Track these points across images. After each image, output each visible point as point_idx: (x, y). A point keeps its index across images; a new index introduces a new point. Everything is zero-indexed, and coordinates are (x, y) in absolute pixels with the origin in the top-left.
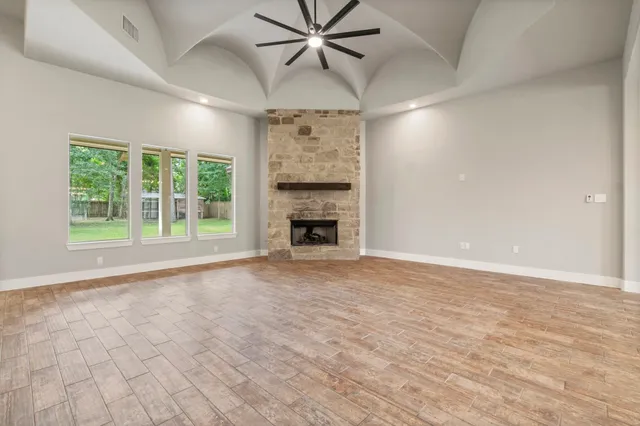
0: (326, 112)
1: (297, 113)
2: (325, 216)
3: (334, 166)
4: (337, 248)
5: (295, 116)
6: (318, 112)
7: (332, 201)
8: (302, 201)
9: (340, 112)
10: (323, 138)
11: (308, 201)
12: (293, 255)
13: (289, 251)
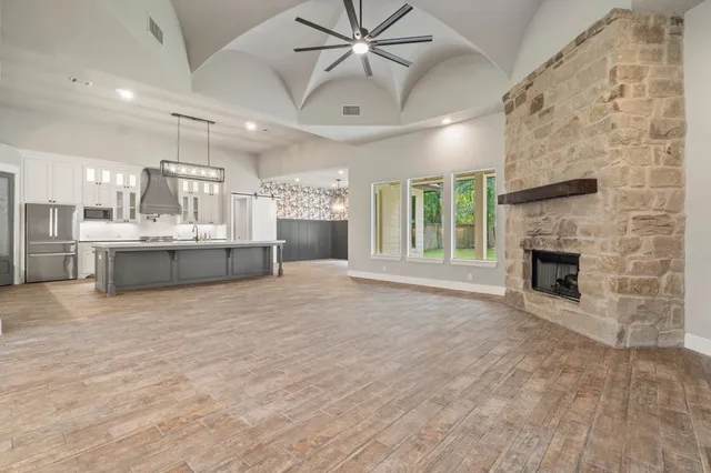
0: (560, 56)
1: (527, 83)
2: (560, 245)
3: (573, 150)
4: (578, 310)
5: (527, 88)
6: (548, 65)
7: (568, 217)
8: (535, 219)
9: (580, 41)
10: (557, 105)
11: (540, 219)
12: (526, 302)
13: (521, 297)
